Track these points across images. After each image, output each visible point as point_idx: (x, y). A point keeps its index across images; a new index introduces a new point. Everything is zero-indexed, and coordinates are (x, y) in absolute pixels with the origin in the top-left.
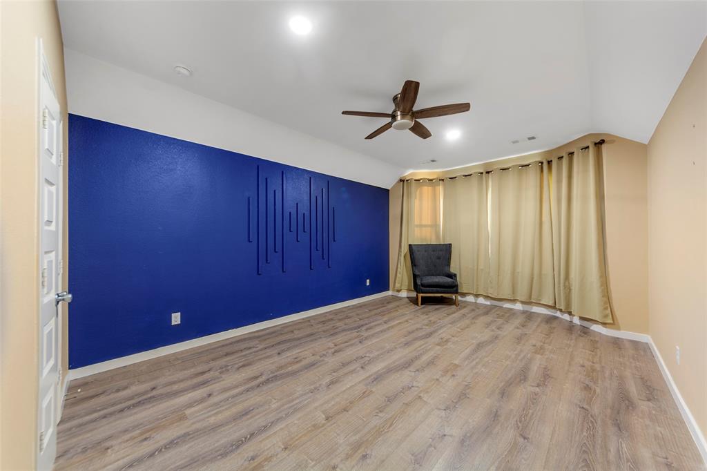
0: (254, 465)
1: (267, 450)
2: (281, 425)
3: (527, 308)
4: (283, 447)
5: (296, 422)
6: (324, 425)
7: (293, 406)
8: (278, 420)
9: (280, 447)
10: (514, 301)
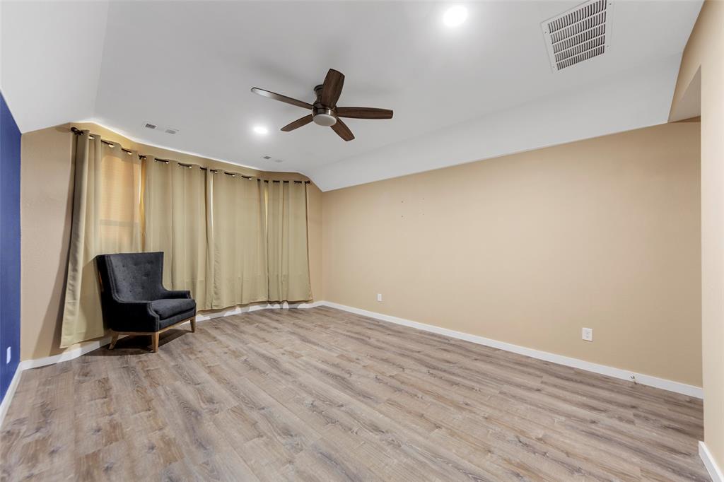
0: (523, 471)
1: (500, 466)
2: (465, 463)
3: (245, 310)
4: (489, 454)
5: (454, 451)
6: (447, 428)
7: (430, 460)
8: (459, 469)
9: (491, 457)
10: (232, 308)
